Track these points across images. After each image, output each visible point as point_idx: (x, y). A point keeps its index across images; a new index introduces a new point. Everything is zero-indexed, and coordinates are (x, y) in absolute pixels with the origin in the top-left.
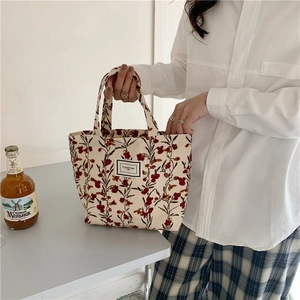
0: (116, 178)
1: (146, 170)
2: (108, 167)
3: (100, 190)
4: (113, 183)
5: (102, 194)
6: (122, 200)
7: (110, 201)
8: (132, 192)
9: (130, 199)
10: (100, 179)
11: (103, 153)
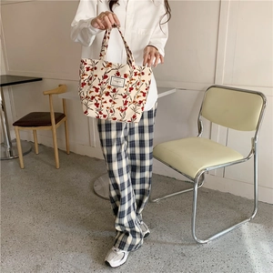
0: (109, 87)
1: (127, 84)
2: (105, 80)
3: (98, 94)
4: (107, 90)
5: (99, 96)
6: (111, 101)
7: (103, 101)
8: (117, 96)
9: (115, 101)
10: (99, 87)
11: (104, 71)
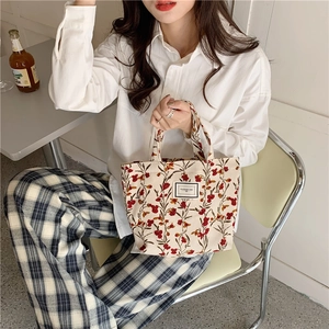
0: (175, 201)
1: (203, 190)
2: (166, 191)
3: (157, 215)
4: (171, 206)
5: (160, 218)
6: (180, 222)
7: (168, 225)
8: (190, 213)
9: (187, 221)
10: (158, 203)
11: (162, 177)
